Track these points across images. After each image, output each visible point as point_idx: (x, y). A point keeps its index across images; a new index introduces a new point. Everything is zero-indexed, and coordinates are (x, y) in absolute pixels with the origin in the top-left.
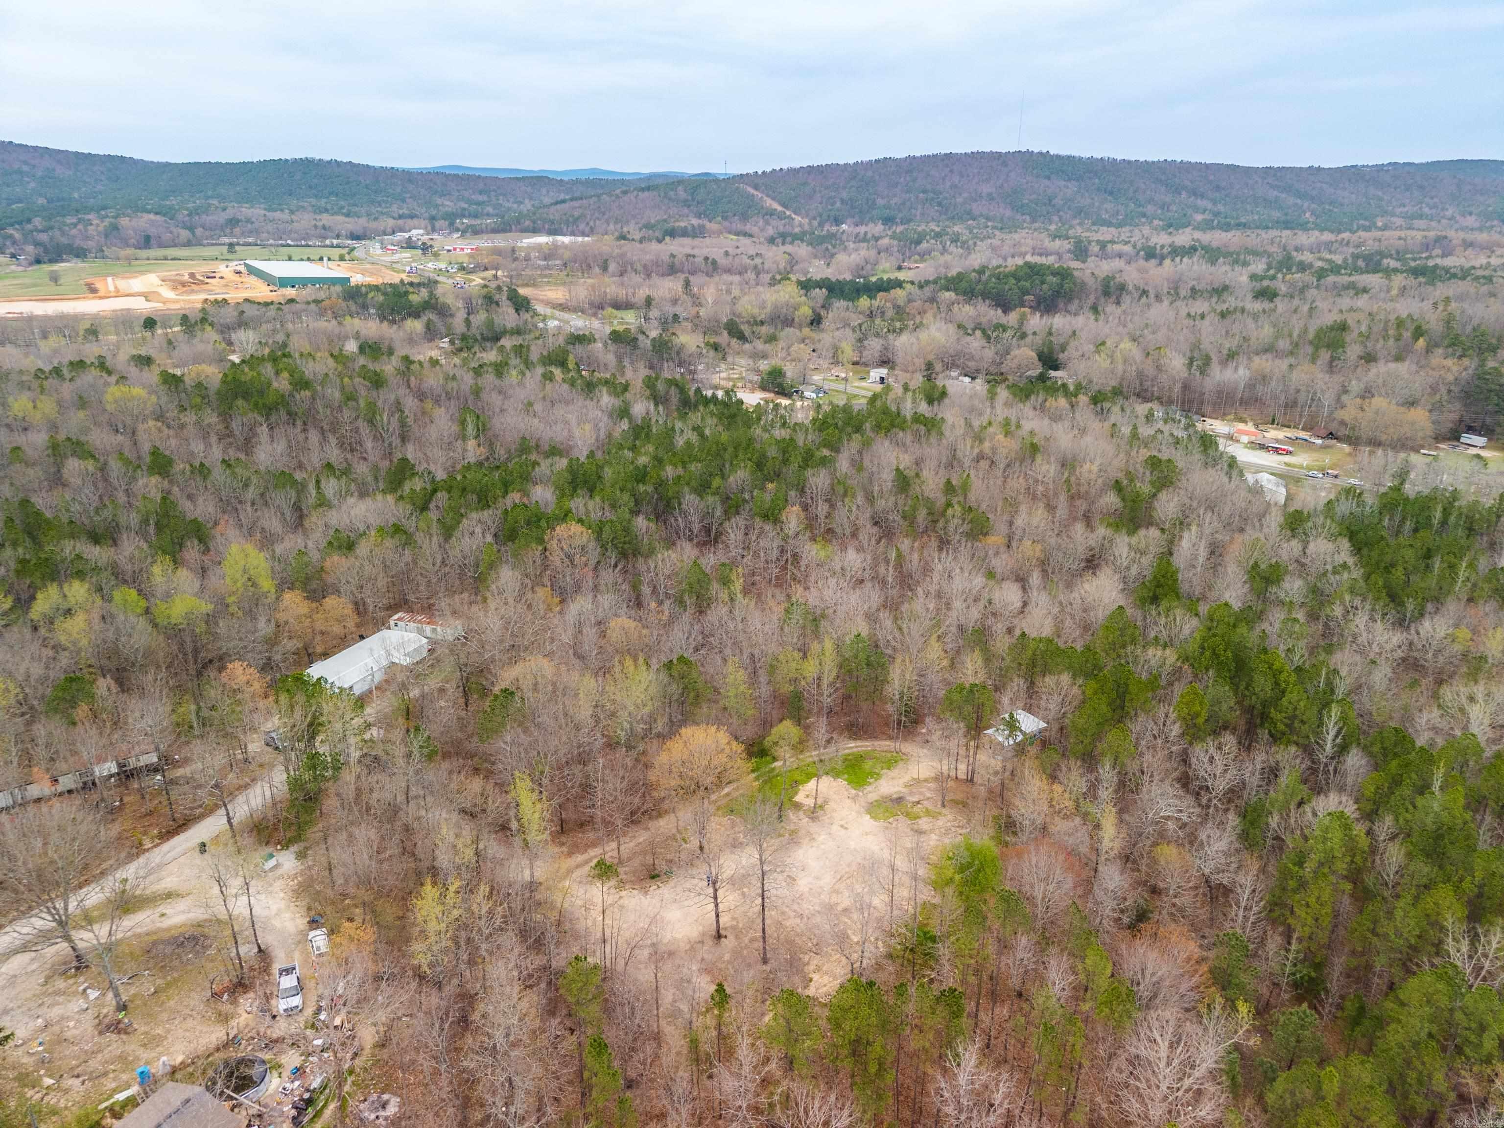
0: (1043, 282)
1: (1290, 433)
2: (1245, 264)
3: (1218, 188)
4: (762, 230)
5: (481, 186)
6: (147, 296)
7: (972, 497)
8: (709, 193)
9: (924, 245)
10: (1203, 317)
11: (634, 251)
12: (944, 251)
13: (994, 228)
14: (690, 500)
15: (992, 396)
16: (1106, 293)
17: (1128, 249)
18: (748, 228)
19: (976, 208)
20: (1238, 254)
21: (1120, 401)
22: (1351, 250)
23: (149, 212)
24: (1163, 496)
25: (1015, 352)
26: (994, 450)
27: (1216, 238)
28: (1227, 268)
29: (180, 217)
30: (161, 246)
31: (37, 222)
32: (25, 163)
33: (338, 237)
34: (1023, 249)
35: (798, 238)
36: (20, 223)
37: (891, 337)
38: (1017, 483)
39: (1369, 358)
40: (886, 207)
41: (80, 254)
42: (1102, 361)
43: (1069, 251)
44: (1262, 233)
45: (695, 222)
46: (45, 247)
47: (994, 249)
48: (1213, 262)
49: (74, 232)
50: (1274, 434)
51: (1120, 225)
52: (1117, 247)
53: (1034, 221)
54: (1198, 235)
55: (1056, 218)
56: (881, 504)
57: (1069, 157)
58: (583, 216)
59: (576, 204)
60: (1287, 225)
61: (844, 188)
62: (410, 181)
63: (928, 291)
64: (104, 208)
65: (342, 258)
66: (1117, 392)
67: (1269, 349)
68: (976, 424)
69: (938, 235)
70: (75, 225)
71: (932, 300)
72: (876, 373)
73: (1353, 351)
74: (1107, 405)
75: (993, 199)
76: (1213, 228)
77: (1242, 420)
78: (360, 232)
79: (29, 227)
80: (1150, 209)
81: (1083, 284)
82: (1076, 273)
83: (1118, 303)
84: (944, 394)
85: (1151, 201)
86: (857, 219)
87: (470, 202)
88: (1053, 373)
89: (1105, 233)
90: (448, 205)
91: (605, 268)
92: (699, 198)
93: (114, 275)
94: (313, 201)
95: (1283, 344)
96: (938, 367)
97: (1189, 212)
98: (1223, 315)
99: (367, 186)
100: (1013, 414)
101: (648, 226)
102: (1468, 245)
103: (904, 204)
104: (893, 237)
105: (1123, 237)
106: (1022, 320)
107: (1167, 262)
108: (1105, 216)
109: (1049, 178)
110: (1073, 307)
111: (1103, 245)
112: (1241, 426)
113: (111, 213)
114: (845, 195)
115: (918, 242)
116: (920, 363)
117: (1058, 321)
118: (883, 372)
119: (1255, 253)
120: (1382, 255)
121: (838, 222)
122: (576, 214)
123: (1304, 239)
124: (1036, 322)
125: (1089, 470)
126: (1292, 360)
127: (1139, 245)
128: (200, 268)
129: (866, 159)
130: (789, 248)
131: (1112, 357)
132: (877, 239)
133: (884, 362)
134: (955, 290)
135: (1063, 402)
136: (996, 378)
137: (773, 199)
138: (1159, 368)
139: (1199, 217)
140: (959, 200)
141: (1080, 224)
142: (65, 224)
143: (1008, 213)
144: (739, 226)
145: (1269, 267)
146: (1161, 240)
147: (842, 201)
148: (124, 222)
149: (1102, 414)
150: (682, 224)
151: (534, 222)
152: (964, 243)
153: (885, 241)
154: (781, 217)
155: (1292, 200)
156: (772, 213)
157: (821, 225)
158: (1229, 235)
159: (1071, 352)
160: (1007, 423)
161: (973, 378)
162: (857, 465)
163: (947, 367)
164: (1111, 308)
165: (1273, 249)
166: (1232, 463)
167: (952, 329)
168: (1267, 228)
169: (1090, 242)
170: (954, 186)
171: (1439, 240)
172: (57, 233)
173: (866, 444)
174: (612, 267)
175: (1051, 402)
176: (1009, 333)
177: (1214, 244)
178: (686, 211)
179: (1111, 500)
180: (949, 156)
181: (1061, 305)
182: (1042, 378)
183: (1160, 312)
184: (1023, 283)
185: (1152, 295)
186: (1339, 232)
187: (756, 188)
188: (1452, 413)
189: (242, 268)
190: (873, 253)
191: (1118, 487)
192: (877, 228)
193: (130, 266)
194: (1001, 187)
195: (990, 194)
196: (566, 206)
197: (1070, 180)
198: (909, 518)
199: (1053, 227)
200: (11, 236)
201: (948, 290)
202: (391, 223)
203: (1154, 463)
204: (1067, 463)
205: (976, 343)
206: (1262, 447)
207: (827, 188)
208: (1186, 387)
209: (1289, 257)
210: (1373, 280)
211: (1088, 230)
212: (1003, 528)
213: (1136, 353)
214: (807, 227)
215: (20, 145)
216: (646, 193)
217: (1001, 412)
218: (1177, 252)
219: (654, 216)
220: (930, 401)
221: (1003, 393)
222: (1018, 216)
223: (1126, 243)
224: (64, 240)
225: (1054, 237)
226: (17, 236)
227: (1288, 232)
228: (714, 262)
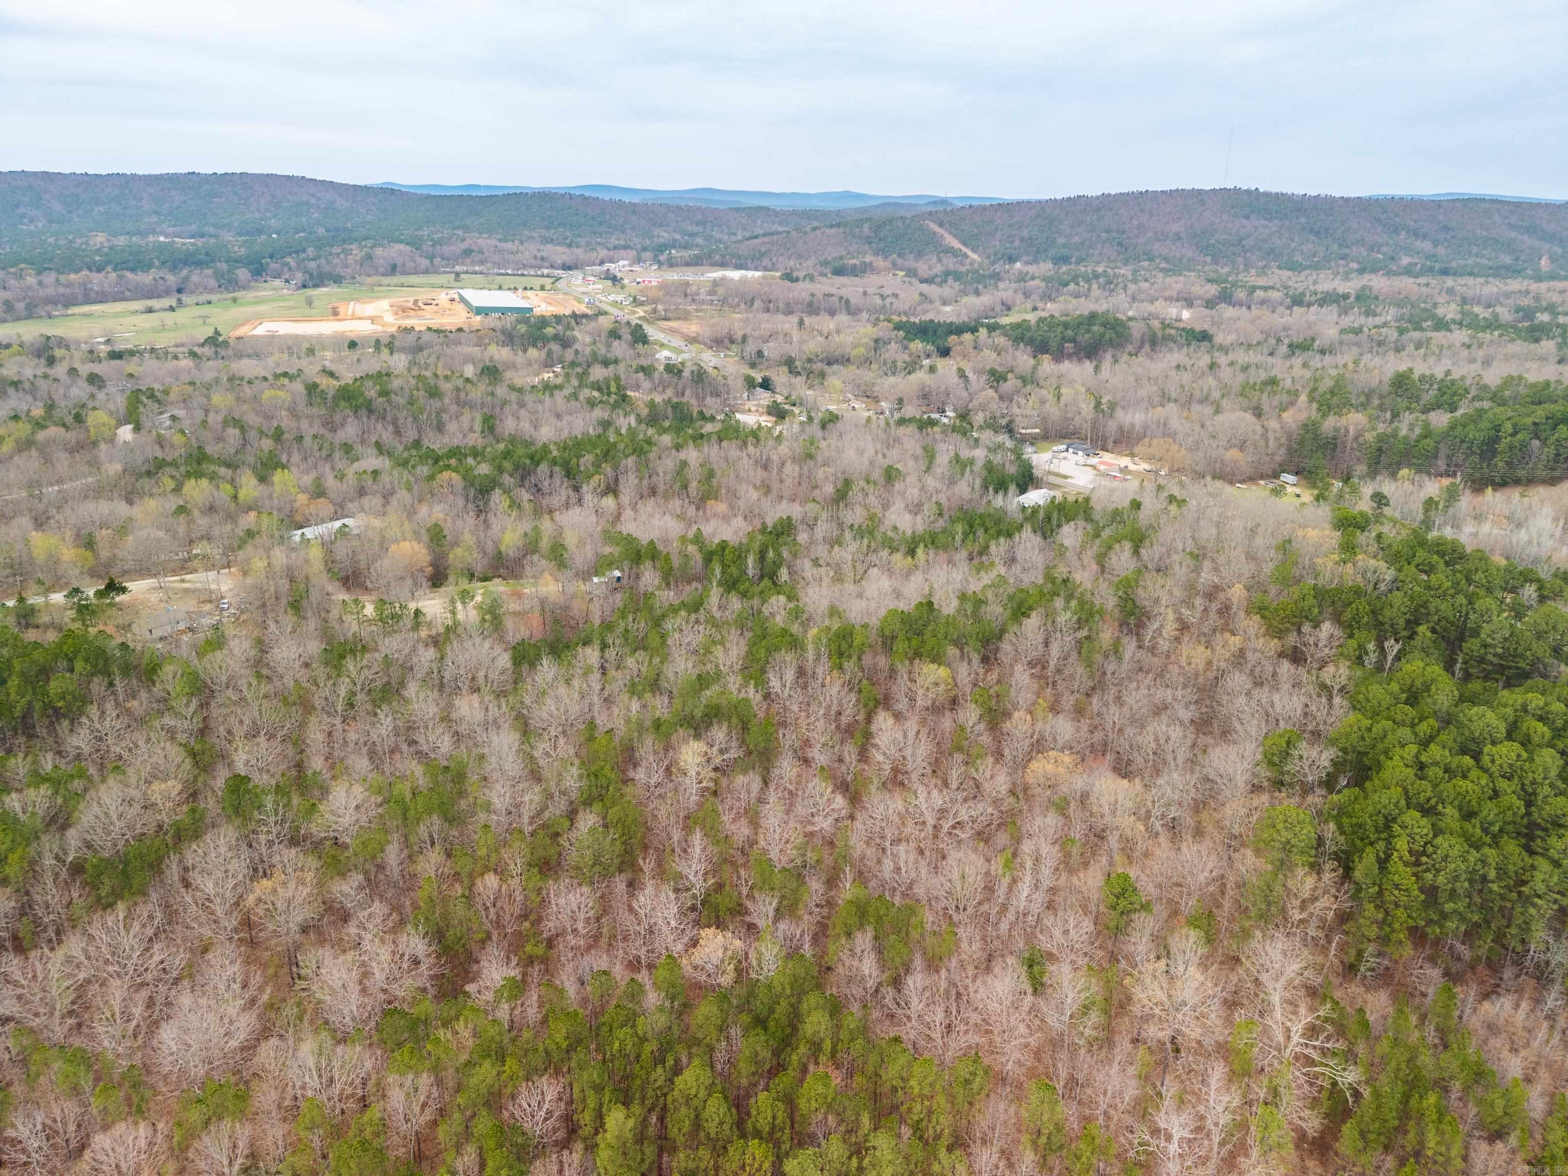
5: (699, 217)
6: (373, 320)
8: (892, 230)
16: (1153, 342)
23: (400, 242)
29: (424, 247)
30: (404, 273)
31: (311, 251)
32: (313, 195)
33: (552, 266)
36: (297, 252)
40: (1065, 246)
41: (338, 280)
45: (868, 259)
46: (311, 275)
49: (336, 260)
57: (1279, 194)
58: (769, 251)
59: (766, 240)
61: (1028, 226)
62: (634, 212)
63: (993, 335)
64: (366, 238)
65: (542, 288)
70: (338, 255)
75: (1179, 239)
78: (569, 262)
79: (303, 255)
80: (1354, 250)
81: (1129, 334)
85: (1360, 241)
86: (1030, 258)
87: (684, 233)
90: (664, 236)
92: (882, 235)
93: (357, 300)
94: (544, 232)
97: (1399, 254)
99: (593, 218)
103: (1082, 243)
113: (369, 243)
114: (1025, 233)
121: (1011, 260)
122: (763, 249)
128: (423, 295)
137: (955, 236)
142: (331, 254)
144: (909, 263)
148: (379, 251)
150: (856, 262)
151: (723, 256)
156: (950, 251)
157: (992, 262)
170: (1140, 226)
172: (323, 261)
187: (941, 225)
189: (456, 297)
193: (373, 293)
194: (1192, 226)
195: (1177, 234)
196: (756, 241)
197: (1271, 219)
200: (287, 264)
202: (603, 253)
207: (1010, 226)
214: (976, 266)
215: (311, 180)
216: (833, 231)
219: (832, 253)
222: (1198, 257)
224: (327, 268)
226: (293, 264)
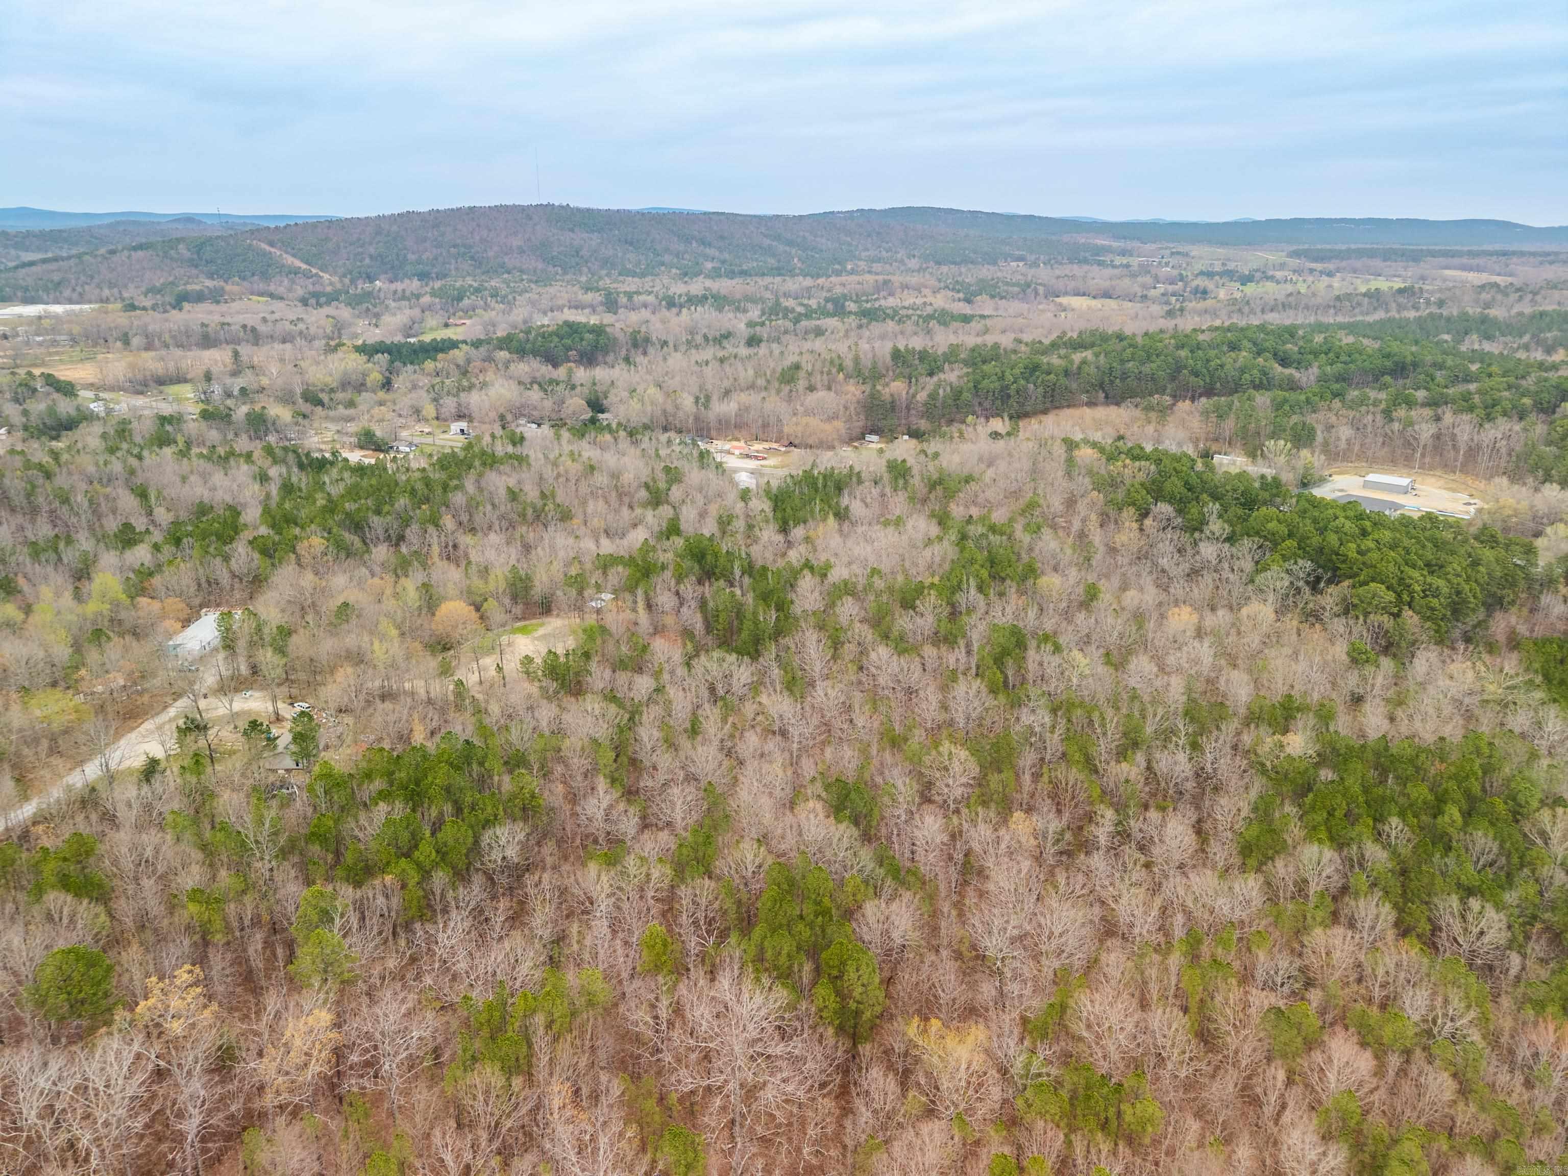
0: (582, 339)
1: (766, 445)
2: (745, 311)
3: (722, 238)
4: (290, 290)
7: (559, 500)
8: (217, 252)
9: (466, 302)
10: (707, 363)
11: (154, 321)
12: (486, 307)
13: (530, 281)
14: (375, 520)
15: (558, 437)
16: (635, 345)
17: (651, 299)
18: (272, 288)
19: (509, 261)
20: (739, 301)
21: (648, 434)
22: (824, 294)
24: (674, 488)
25: (569, 402)
26: (567, 472)
27: (724, 285)
28: (731, 315)
34: (560, 302)
35: (332, 298)
37: (462, 395)
38: (584, 489)
39: (811, 389)
40: (419, 262)
42: (635, 404)
43: (602, 304)
44: (759, 279)
45: (209, 283)
47: (533, 303)
48: (720, 309)
50: (758, 446)
51: (643, 275)
52: (643, 298)
53: (565, 273)
54: (708, 283)
55: (585, 269)
56: (503, 508)
57: (588, 210)
60: (778, 271)
61: (371, 244)
63: (483, 350)
66: (646, 427)
67: (752, 387)
68: (552, 457)
69: (477, 290)
71: (489, 359)
72: (456, 427)
73: (802, 384)
74: (639, 437)
75: (523, 252)
76: (720, 276)
77: (738, 440)
80: (667, 258)
81: (615, 339)
82: (608, 329)
83: (645, 353)
84: (522, 438)
85: (667, 250)
86: (390, 275)
88: (601, 416)
89: (631, 284)
91: (126, 342)
92: (207, 256)
95: (761, 382)
96: (509, 417)
97: (701, 260)
98: (722, 360)
100: (575, 447)
101: (152, 290)
102: (905, 287)
103: (436, 258)
104: (433, 294)
105: (647, 287)
106: (570, 372)
107: (684, 310)
108: (629, 266)
109: (572, 230)
110: (610, 358)
111: (630, 295)
112: (735, 443)
115: (460, 299)
116: (493, 415)
117: (600, 373)
118: (463, 425)
119: (753, 300)
120: (845, 297)
121: (371, 279)
123: (793, 284)
124: (581, 374)
125: (628, 478)
126: (763, 394)
127: (661, 295)
129: (387, 213)
130: (327, 310)
131: (642, 401)
132: (418, 297)
133: (460, 417)
134: (508, 349)
135: (608, 437)
136: (558, 424)
137: (294, 256)
138: (677, 407)
139: (709, 265)
140: (491, 254)
141: (608, 275)
143: (540, 265)
144: (262, 286)
145: (763, 314)
146: (678, 289)
147: (371, 257)
149: (635, 443)
150: (197, 287)
152: (505, 296)
153: (426, 300)
154: (307, 275)
155: (781, 248)
156: (296, 271)
157: (353, 281)
158: (734, 282)
159: (612, 398)
160: (572, 453)
161: (539, 425)
162: (480, 489)
163: (516, 418)
164: (640, 359)
165: (768, 295)
166: (719, 466)
167: (514, 385)
168: (763, 275)
169: (618, 294)
170: (483, 241)
171: (886, 282)
173: (481, 475)
174: (136, 341)
175: (600, 438)
176: (562, 386)
177: (723, 292)
178: (194, 271)
179: (643, 494)
180: (472, 209)
181: (600, 358)
182: (593, 421)
183: (676, 360)
184: (565, 341)
185: (671, 345)
186: (818, 276)
187: (272, 244)
188: (859, 423)
190: (416, 312)
191: (647, 486)
192: (414, 285)
194: (529, 240)
195: (519, 247)
197: (593, 231)
198: (523, 515)
199: (583, 279)
201: (501, 349)
203: (667, 469)
204: (615, 476)
205: (535, 395)
206: (748, 456)
207: (351, 244)
208: (697, 419)
209: (777, 303)
210: (831, 323)
211: (615, 281)
212: (581, 517)
213: (660, 397)
214: (339, 286)
216: (140, 253)
217: (567, 448)
218: (693, 301)
220: (514, 444)
221: (565, 434)
222: (550, 268)
223: (650, 293)
225: (587, 289)
227: (778, 279)
228: (254, 330)
